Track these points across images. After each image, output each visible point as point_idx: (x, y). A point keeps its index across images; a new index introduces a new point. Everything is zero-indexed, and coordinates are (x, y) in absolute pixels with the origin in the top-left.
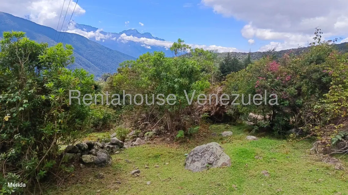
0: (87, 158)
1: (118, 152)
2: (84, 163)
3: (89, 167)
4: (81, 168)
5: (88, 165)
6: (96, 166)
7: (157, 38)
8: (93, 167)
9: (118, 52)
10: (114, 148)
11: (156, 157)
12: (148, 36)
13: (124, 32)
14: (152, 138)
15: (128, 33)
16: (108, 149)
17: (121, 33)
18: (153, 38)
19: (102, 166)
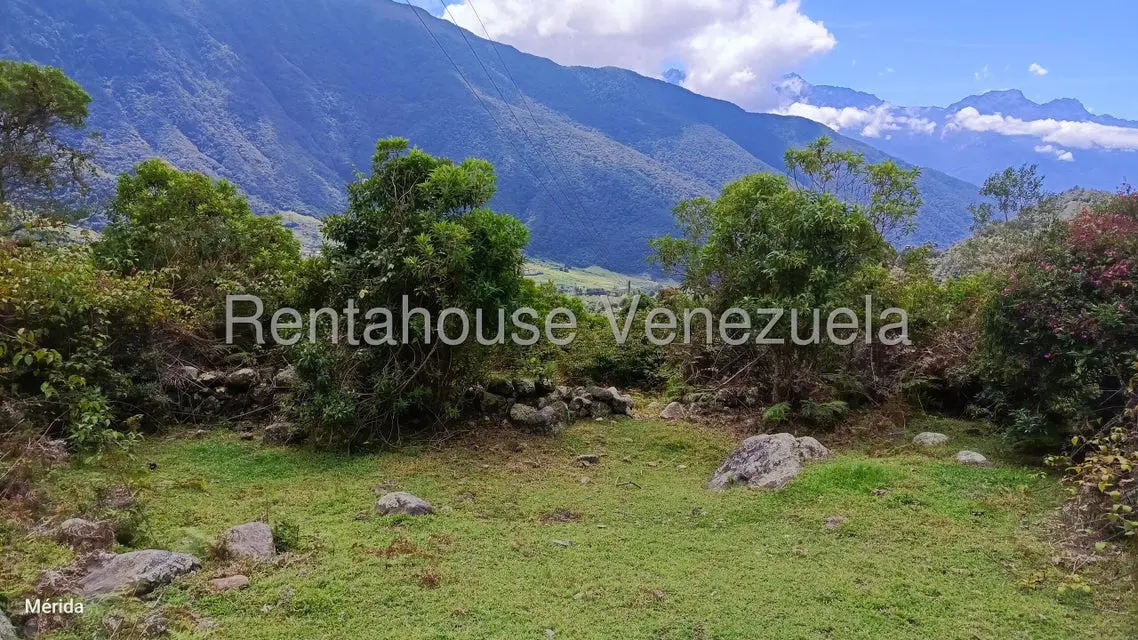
0: (521, 411)
1: (601, 419)
2: (510, 419)
3: (516, 428)
4: (501, 428)
5: (518, 424)
6: (528, 431)
7: (1107, 120)
8: (522, 431)
9: (933, 174)
10: (596, 408)
11: (672, 448)
12: (1070, 109)
13: (972, 101)
14: (706, 410)
15: (985, 103)
16: (578, 406)
17: (960, 106)
18: (1090, 117)
19: (536, 432)
